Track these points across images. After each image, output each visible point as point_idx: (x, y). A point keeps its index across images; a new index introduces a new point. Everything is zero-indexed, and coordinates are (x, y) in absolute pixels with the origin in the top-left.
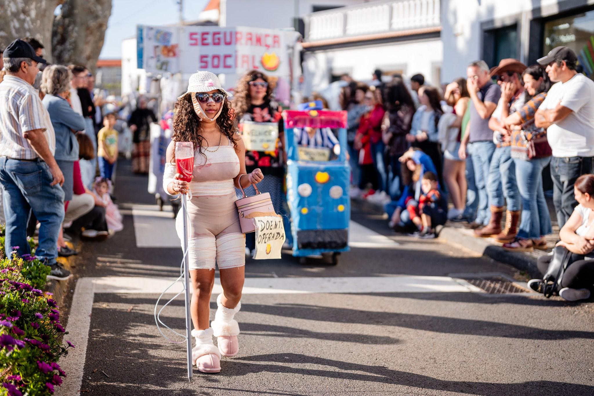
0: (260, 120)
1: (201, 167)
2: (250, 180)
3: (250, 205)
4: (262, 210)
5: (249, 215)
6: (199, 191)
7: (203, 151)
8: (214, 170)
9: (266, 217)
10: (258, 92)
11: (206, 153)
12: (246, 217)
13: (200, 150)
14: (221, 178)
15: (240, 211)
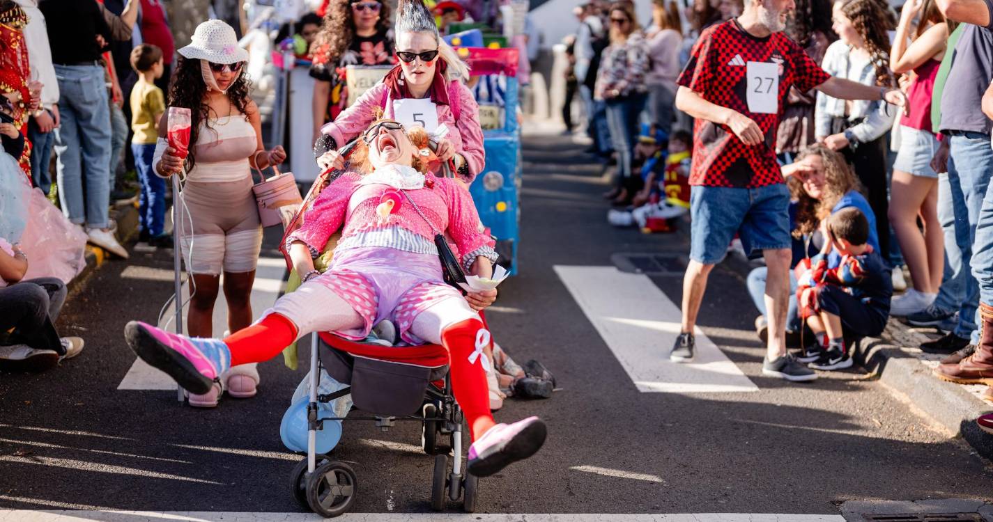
0: (372, 62)
1: (210, 145)
2: (269, 160)
3: (266, 193)
4: (287, 197)
5: (273, 204)
6: (205, 176)
7: (210, 124)
8: (227, 147)
9: (293, 206)
10: (365, 19)
11: (215, 127)
12: (269, 207)
13: (207, 125)
14: (235, 157)
15: (260, 199)
